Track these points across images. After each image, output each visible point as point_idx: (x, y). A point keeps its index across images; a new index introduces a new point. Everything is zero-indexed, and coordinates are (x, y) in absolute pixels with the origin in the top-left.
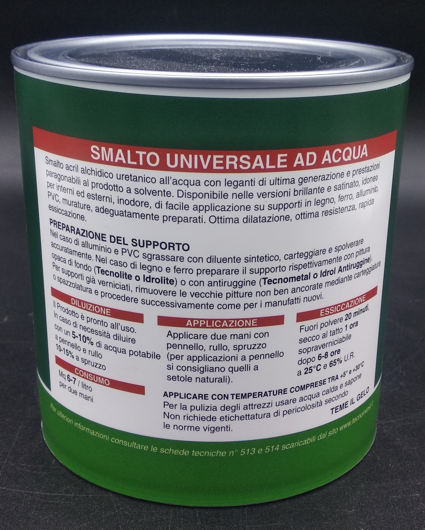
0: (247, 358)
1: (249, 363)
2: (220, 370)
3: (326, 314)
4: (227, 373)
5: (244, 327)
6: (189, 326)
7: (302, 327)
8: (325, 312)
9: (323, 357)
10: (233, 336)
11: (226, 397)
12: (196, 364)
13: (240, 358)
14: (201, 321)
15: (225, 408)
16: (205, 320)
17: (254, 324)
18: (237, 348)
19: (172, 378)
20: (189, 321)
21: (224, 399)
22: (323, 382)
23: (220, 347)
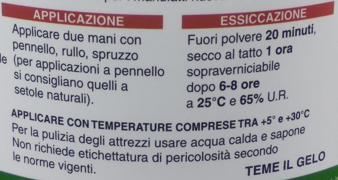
0: (112, 72)
1: (114, 79)
2: (76, 84)
3: (230, 23)
4: (85, 90)
5: (105, 26)
6: (37, 19)
7: (191, 37)
8: (229, 21)
9: (228, 86)
10: (91, 38)
11: (85, 123)
12: (46, 73)
13: (102, 70)
14: (51, 13)
15: (86, 140)
16: (56, 11)
17: (120, 23)
18: (98, 55)
19: (21, 91)
20: (37, 11)
21: (83, 127)
22: (230, 125)
23: (76, 52)
